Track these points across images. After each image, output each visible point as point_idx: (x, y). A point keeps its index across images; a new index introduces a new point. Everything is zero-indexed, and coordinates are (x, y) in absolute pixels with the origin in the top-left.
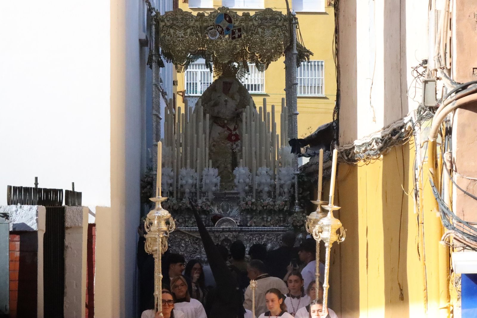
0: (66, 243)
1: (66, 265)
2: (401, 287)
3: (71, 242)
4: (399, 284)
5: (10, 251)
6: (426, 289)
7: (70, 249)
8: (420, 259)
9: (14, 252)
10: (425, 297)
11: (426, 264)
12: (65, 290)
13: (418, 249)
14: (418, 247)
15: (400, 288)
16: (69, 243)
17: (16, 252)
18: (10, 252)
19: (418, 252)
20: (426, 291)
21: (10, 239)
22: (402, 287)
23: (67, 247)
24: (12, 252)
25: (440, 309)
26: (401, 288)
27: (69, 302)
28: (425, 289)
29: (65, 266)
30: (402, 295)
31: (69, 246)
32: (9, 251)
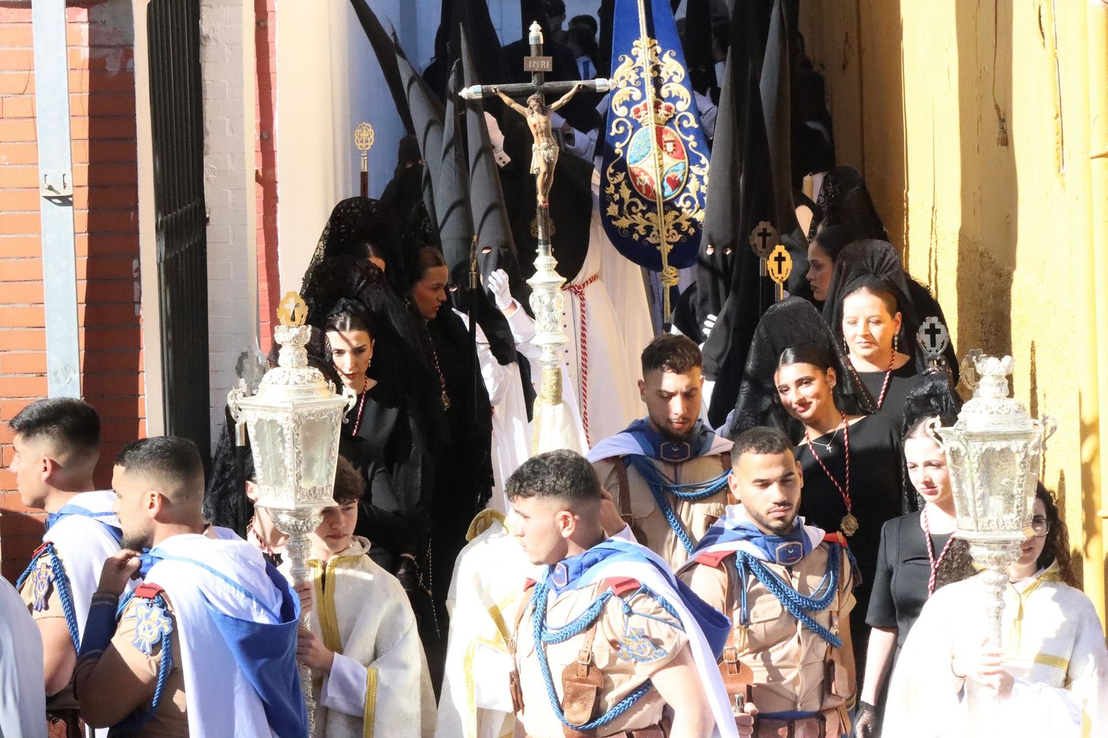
0: (205, 27)
1: (205, 81)
2: (1001, 113)
3: (215, 26)
4: (997, 107)
5: (69, 46)
6: (1059, 115)
7: (213, 43)
8: (1044, 44)
9: (76, 48)
10: (1058, 134)
11: (1058, 55)
12: (205, 141)
13: (1040, 22)
14: (1040, 17)
15: (1000, 117)
16: (210, 29)
17: (82, 48)
18: (69, 48)
19: (1039, 28)
20: (1059, 119)
21: (67, 17)
22: (1004, 114)
23: (207, 38)
24: (73, 47)
25: (1092, 158)
26: (1002, 117)
27: (215, 168)
28: (1057, 115)
29: (203, 82)
30: (1005, 132)
31: (211, 35)
32: (67, 46)
